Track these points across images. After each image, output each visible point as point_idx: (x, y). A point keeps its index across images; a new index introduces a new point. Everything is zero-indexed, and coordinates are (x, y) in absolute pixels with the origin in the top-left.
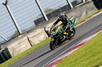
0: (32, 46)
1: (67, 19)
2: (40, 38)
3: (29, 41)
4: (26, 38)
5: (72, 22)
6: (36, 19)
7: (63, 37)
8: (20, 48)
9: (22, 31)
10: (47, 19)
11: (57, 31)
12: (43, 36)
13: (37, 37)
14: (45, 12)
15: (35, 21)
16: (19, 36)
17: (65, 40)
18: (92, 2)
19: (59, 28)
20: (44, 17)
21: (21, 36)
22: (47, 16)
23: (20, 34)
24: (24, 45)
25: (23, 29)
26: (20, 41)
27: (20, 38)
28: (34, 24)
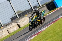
0: (9, 33)
1: (40, 12)
2: (14, 29)
3: (7, 30)
4: (5, 29)
5: (42, 14)
6: (11, 17)
7: (37, 23)
8: (2, 35)
9: (3, 24)
10: (18, 17)
11: (33, 19)
12: (16, 28)
13: (13, 28)
14: (17, 13)
15: (11, 19)
16: (2, 28)
17: (38, 25)
18: (46, 7)
19: (35, 17)
20: (16, 16)
21: (3, 27)
22: (18, 15)
23: (2, 26)
24: (5, 33)
25: (4, 23)
26: (2, 30)
27: (2, 29)
28: (10, 20)
